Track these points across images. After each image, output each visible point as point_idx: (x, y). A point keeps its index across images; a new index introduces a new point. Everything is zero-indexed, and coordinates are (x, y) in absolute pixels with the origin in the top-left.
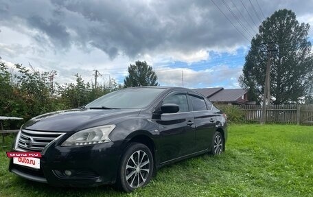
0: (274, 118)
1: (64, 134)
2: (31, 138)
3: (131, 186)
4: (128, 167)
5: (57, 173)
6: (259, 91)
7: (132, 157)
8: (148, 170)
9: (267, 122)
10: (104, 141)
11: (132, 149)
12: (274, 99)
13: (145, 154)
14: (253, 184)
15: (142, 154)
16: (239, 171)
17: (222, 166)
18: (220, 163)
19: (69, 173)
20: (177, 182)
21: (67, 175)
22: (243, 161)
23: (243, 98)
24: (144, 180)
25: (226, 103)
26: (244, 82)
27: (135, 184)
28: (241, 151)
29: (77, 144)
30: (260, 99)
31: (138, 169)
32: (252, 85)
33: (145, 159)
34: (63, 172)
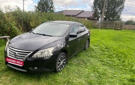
0: (104, 26)
1: (32, 52)
2: (16, 52)
3: (59, 70)
4: (59, 63)
5: (31, 68)
6: (99, 13)
7: (60, 59)
8: (65, 62)
9: (102, 28)
10: (50, 55)
11: (60, 56)
12: (105, 17)
13: (64, 56)
14: (102, 64)
15: (63, 57)
16: (96, 57)
17: (89, 55)
18: (88, 53)
19: (36, 68)
20: (75, 65)
21: (35, 69)
22: (96, 52)
23: (92, 16)
24: (64, 66)
25: (85, 18)
26: (94, 9)
27: (61, 68)
28: (95, 46)
29: (39, 57)
30: (99, 17)
31: (62, 63)
32: (96, 10)
33: (64, 58)
34: (33, 68)
